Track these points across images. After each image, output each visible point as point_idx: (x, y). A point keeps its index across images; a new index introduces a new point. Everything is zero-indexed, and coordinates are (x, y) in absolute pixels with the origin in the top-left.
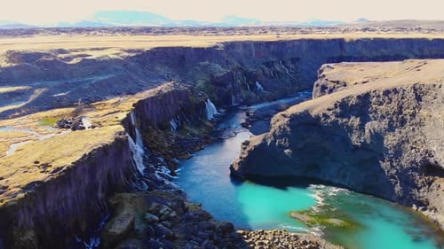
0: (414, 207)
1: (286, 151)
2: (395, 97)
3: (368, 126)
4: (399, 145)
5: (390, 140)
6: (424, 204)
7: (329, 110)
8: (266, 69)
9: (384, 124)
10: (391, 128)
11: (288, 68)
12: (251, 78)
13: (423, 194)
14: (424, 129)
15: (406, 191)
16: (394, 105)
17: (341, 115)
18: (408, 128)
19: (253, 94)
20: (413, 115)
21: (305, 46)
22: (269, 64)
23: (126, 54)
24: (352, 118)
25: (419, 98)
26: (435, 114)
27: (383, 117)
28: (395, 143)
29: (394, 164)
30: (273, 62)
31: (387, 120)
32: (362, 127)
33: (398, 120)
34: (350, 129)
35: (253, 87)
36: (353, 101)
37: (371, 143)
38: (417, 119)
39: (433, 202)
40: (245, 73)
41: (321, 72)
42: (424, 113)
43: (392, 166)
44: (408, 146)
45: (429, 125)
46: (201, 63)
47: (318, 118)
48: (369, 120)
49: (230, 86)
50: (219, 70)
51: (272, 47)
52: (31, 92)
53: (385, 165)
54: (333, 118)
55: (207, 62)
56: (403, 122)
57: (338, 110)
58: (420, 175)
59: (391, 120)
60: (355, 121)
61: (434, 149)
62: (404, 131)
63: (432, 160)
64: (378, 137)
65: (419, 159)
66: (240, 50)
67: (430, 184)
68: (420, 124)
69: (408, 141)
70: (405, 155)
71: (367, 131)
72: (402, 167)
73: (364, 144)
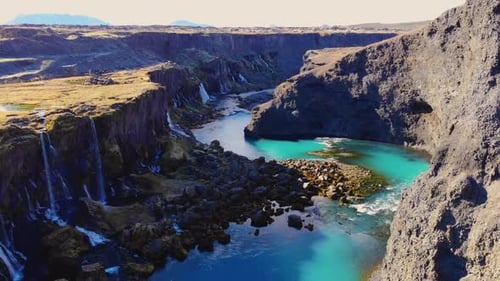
0: (406, 144)
1: (294, 112)
2: (387, 51)
3: (365, 79)
4: (391, 91)
5: (384, 88)
6: (413, 140)
7: (331, 70)
8: (247, 62)
9: (378, 75)
10: (384, 78)
11: (268, 62)
12: (235, 69)
13: (412, 131)
14: (411, 73)
15: (398, 131)
16: (386, 57)
17: (342, 74)
18: (398, 74)
19: (238, 86)
20: (402, 63)
21: (282, 40)
22: (248, 58)
23: (117, 36)
24: (351, 75)
25: (406, 48)
26: (419, 58)
27: (378, 69)
28: (387, 90)
29: (388, 109)
30: (252, 56)
31: (380, 71)
32: (360, 81)
33: (390, 69)
34: (350, 84)
35: (237, 79)
36: (352, 59)
37: (368, 93)
38: (405, 66)
39: (421, 135)
40: (229, 64)
41: (306, 57)
42: (410, 59)
43: (386, 111)
44: (398, 91)
45: (415, 68)
46: (188, 49)
47: (322, 78)
48: (367, 74)
49: (218, 74)
50: (208, 57)
51: (250, 40)
52: (39, 63)
53: (380, 111)
54: (335, 76)
55: (193, 49)
56: (394, 71)
57: (339, 69)
58: (409, 114)
59: (384, 70)
60: (354, 77)
61: (420, 87)
62: (394, 78)
63: (418, 98)
64: (373, 87)
65: (407, 100)
66: (219, 42)
67: (417, 120)
68: (408, 70)
69: (398, 86)
70: (396, 99)
71: (364, 83)
72: (393, 110)
73: (362, 95)
